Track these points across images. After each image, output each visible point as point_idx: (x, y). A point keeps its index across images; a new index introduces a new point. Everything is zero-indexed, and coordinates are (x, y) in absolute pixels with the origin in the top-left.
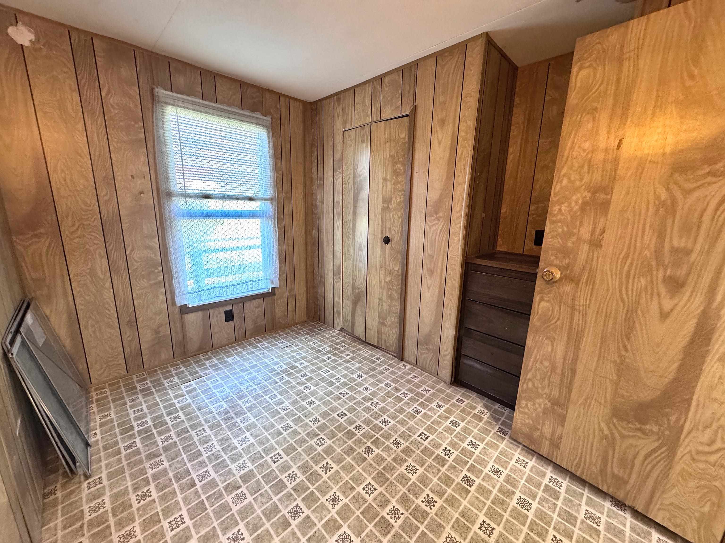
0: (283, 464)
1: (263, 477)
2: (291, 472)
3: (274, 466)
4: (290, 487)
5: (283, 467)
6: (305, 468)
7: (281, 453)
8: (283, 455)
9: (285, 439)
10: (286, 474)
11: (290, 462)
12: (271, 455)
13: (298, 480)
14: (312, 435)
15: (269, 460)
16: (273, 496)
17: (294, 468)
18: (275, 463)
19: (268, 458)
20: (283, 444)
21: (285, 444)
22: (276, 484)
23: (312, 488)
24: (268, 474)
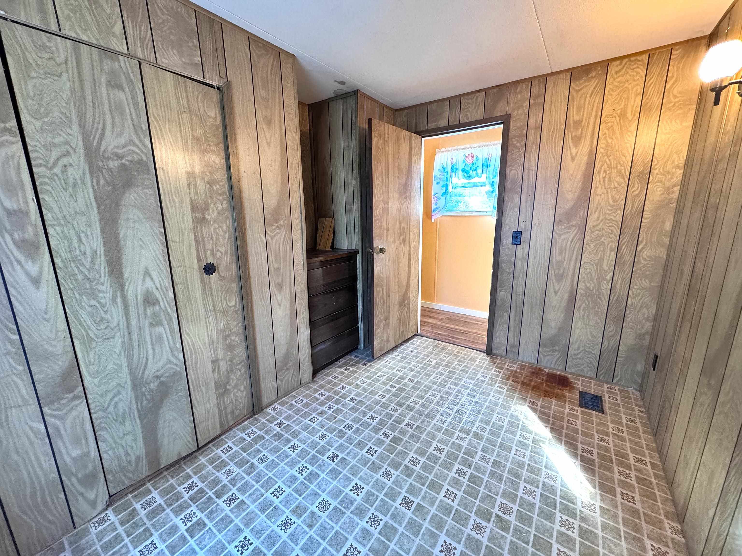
0: (453, 485)
1: (476, 499)
2: (457, 476)
3: (460, 494)
4: (470, 471)
5: (456, 484)
6: (448, 466)
7: (442, 493)
8: (444, 490)
9: (424, 498)
10: (461, 478)
11: (448, 480)
12: (450, 502)
13: (461, 467)
14: (408, 472)
15: (457, 501)
16: (485, 481)
17: (452, 474)
18: (456, 494)
19: (455, 504)
20: (431, 496)
21: (431, 494)
22: (474, 483)
23: (461, 455)
24: (470, 495)
